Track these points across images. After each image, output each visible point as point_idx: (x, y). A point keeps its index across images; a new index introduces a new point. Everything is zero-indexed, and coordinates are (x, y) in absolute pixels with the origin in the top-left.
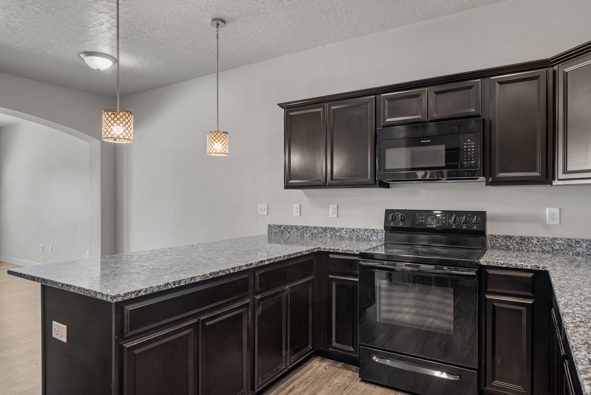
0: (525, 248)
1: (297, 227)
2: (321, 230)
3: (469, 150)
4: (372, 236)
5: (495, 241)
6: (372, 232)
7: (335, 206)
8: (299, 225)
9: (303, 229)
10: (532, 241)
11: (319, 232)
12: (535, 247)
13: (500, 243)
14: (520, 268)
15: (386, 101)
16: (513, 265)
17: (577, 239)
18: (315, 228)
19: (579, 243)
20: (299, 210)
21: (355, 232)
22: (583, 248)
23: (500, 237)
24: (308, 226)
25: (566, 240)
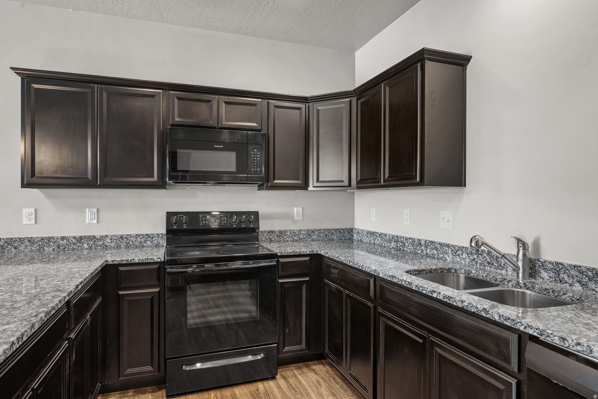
0: (282, 239)
1: (31, 240)
2: (74, 241)
3: (255, 158)
4: (145, 241)
5: (262, 235)
6: (146, 237)
7: (95, 210)
8: (34, 236)
9: (42, 241)
10: (287, 233)
11: (70, 243)
12: (288, 238)
13: (265, 237)
14: (302, 254)
15: (176, 100)
16: (298, 252)
17: (313, 229)
18: (63, 238)
19: (314, 232)
20: (33, 216)
21: (124, 239)
22: (316, 236)
23: (266, 232)
24: (52, 237)
25: (307, 231)
